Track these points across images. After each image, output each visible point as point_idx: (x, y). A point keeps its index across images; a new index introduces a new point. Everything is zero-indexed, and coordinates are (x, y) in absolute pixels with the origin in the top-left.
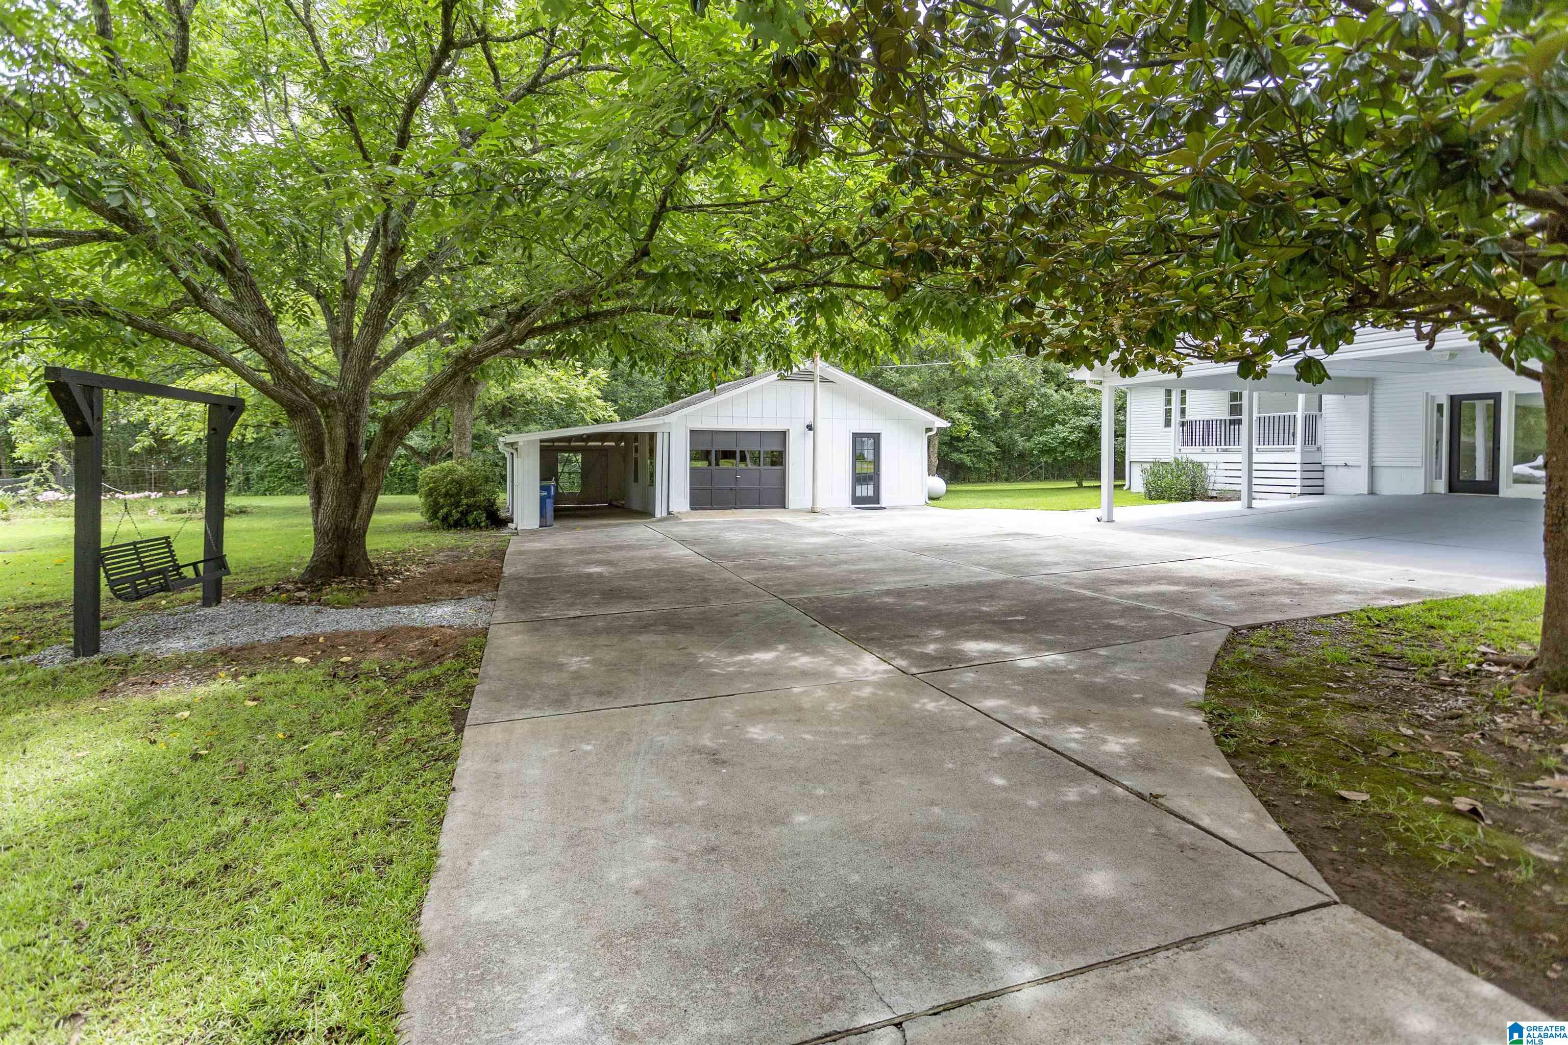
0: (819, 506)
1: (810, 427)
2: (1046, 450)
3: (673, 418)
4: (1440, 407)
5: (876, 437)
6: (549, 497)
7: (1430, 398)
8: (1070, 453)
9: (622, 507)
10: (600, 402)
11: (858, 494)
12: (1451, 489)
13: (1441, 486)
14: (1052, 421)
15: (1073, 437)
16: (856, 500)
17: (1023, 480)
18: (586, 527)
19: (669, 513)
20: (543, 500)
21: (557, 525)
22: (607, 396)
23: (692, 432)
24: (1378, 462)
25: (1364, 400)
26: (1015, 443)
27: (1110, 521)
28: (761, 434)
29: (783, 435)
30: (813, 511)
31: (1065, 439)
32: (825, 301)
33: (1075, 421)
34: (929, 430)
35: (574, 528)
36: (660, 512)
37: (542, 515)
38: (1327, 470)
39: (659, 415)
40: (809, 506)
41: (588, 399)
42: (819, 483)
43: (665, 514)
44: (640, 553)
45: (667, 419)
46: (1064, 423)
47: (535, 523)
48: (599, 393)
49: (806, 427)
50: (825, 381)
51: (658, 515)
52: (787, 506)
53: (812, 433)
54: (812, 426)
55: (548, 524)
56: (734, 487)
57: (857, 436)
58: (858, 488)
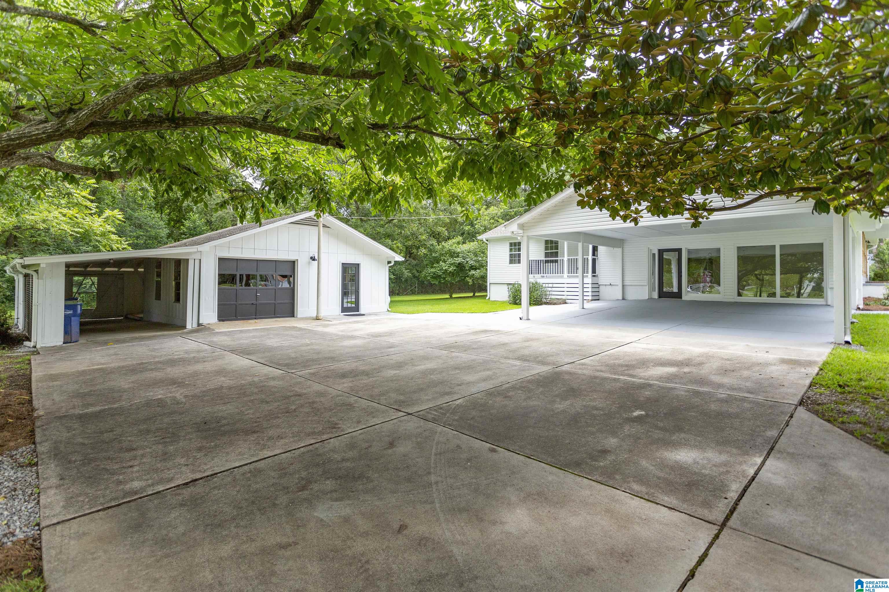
0: (322, 315)
1: (313, 259)
2: (436, 277)
3: (206, 248)
4: (654, 255)
5: (357, 266)
6: (74, 315)
7: (650, 250)
8: (449, 279)
9: (141, 320)
10: (114, 237)
11: (345, 305)
12: (660, 296)
13: (655, 295)
14: (437, 260)
15: (450, 270)
16: (344, 310)
17: (407, 294)
18: (118, 342)
19: (199, 325)
20: (67, 320)
21: (83, 340)
22: (120, 233)
23: (220, 259)
24: (627, 283)
25: (619, 250)
26: (403, 274)
27: (528, 319)
28: (276, 262)
29: (293, 264)
30: (317, 319)
31: (446, 270)
32: (408, 144)
33: (451, 261)
34: (389, 262)
35: (106, 343)
36: (190, 324)
37: (67, 332)
38: (601, 287)
39: (185, 245)
40: (314, 315)
41: (103, 235)
42: (322, 297)
43: (195, 325)
44: (199, 367)
45: (200, 248)
46: (445, 261)
47: (58, 340)
48: (113, 230)
49: (311, 258)
50: (324, 226)
51: (189, 326)
52: (295, 315)
53: (316, 262)
54: (316, 258)
55: (73, 340)
56: (254, 302)
57: (345, 266)
58: (345, 301)
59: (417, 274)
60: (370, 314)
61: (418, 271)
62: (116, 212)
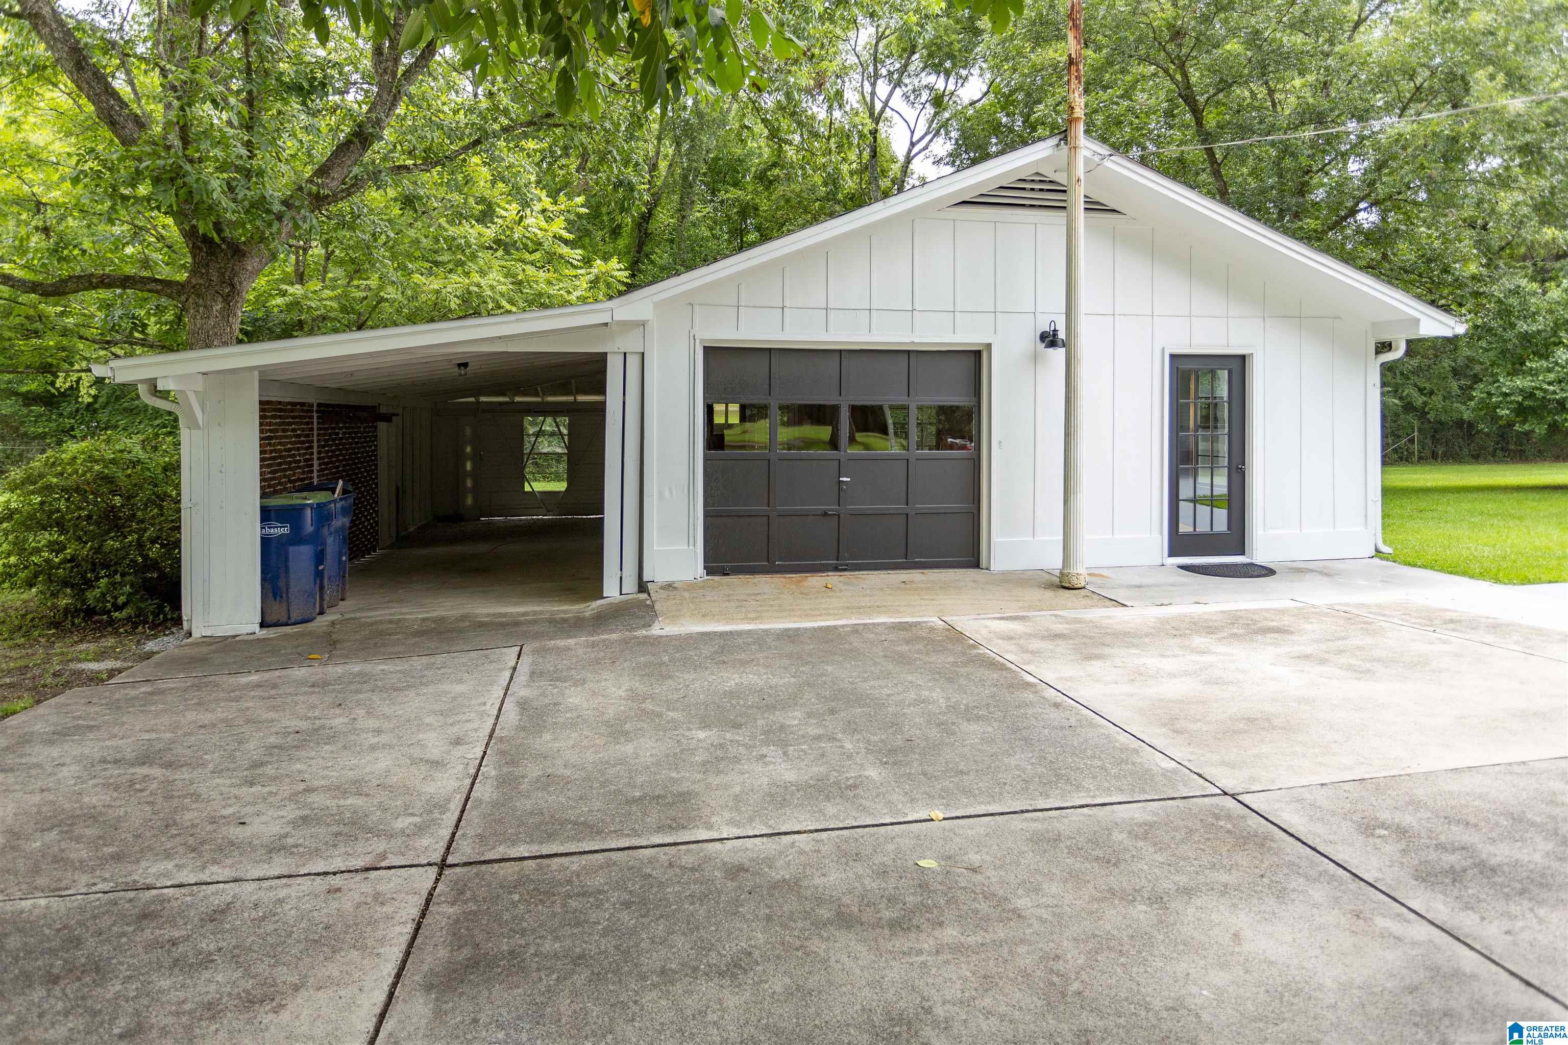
0: (1080, 571)
1: (1050, 339)
5: (1235, 365)
6: (296, 538)
11: (1185, 527)
16: (1180, 547)
19: (641, 585)
23: (710, 352)
28: (910, 359)
29: (973, 361)
30: (1066, 585)
34: (1384, 347)
36: (616, 583)
37: (277, 590)
43: (630, 586)
47: (244, 619)
49: (1043, 337)
50: (1093, 206)
51: (611, 589)
52: (984, 562)
53: (1060, 352)
54: (1062, 335)
55: (295, 616)
56: (832, 508)
57: (1185, 366)
58: (1186, 489)
59: (1419, 400)
60: (1299, 570)
61: (1421, 390)
62: (614, 263)
